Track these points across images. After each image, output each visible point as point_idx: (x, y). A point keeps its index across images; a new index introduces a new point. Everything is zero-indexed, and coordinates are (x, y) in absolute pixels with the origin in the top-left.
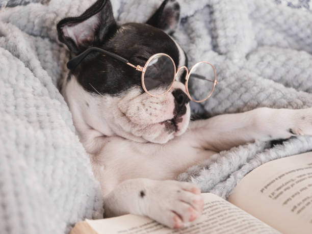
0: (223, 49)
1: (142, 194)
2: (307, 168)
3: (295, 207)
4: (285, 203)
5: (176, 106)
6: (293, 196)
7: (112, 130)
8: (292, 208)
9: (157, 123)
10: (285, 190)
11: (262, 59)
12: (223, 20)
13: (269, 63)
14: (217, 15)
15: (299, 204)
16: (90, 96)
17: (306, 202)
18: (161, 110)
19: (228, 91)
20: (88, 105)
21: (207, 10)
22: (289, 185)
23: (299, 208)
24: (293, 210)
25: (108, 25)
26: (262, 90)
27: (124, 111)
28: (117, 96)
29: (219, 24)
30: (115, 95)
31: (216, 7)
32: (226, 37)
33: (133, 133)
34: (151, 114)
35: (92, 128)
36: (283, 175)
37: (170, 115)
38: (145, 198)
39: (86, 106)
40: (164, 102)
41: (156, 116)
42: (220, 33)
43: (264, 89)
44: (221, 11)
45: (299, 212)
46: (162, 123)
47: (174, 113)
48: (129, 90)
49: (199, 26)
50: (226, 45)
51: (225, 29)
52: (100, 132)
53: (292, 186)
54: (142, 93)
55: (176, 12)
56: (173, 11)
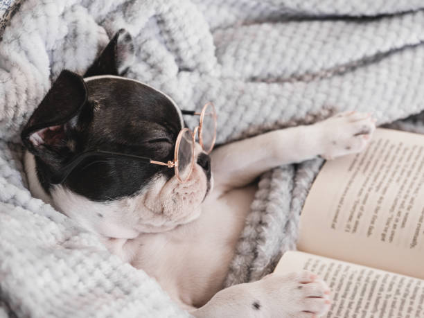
0: (191, 64)
1: (257, 306)
3: (384, 235)
4: (369, 233)
6: (373, 222)
8: (380, 237)
10: (359, 217)
11: (236, 57)
12: (180, 29)
14: (171, 25)
15: (386, 230)
17: (391, 225)
20: (100, 215)
21: (153, 21)
23: (388, 235)
24: (383, 240)
29: (177, 36)
31: (168, 17)
32: (191, 48)
36: (342, 198)
38: (261, 308)
39: (99, 217)
42: (183, 45)
45: (391, 239)
50: (194, 57)
51: (186, 39)
53: (362, 209)
54: (168, 181)
55: (128, 44)
56: (125, 43)
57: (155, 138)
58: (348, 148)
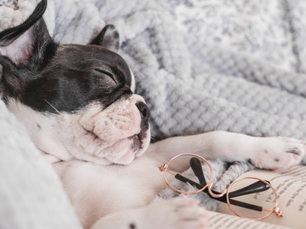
3: (302, 207)
4: (288, 204)
5: (142, 118)
6: (293, 197)
8: (298, 208)
9: (125, 139)
10: (281, 193)
12: (167, 41)
14: (160, 36)
15: (304, 204)
16: (43, 116)
20: (39, 126)
21: (147, 34)
24: (301, 210)
28: (75, 113)
29: (163, 45)
30: (73, 112)
33: (97, 153)
34: (121, 128)
35: (47, 153)
37: (137, 130)
40: (132, 114)
42: (166, 54)
46: (130, 138)
47: (141, 127)
48: (87, 106)
51: (170, 50)
52: (56, 157)
53: (285, 189)
54: (104, 109)
55: (115, 41)
56: (112, 39)
57: (101, 68)
58: (277, 160)
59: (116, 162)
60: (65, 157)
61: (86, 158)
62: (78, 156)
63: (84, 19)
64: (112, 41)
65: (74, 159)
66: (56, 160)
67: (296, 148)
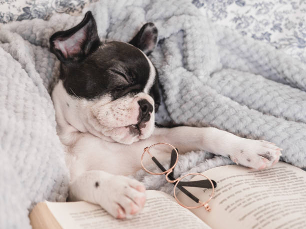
0: (191, 67)
1: (97, 185)
2: (246, 175)
3: (228, 207)
4: (221, 202)
5: (140, 113)
6: (229, 197)
7: (86, 128)
8: (226, 207)
9: (122, 127)
10: (223, 192)
11: (224, 78)
13: (229, 81)
14: (188, 38)
15: (232, 205)
16: (71, 98)
17: (238, 203)
18: (126, 116)
19: (191, 104)
20: (68, 105)
21: (181, 34)
22: (227, 188)
23: (232, 207)
24: (226, 209)
25: (92, 40)
26: (218, 106)
27: (95, 114)
28: (92, 100)
29: (190, 46)
30: (90, 99)
31: (188, 31)
32: (195, 57)
33: (103, 132)
34: (117, 119)
35: (70, 124)
36: (225, 179)
37: (134, 121)
38: (99, 188)
39: (66, 106)
40: (130, 110)
41: (121, 121)
42: (190, 53)
43: (221, 105)
44: (192, 35)
45: (230, 211)
46: (126, 127)
47: (138, 119)
48: (101, 97)
49: (173, 46)
50: (194, 64)
51: (194, 50)
52: (76, 128)
53: (230, 189)
54: (112, 101)
55: (154, 35)
56: (152, 34)
57: (116, 69)
58: (249, 160)
59: (118, 141)
60: (82, 129)
61: (95, 133)
62: (91, 131)
63: (130, 21)
64: (152, 36)
65: (88, 132)
66: (75, 130)
67: (269, 153)
